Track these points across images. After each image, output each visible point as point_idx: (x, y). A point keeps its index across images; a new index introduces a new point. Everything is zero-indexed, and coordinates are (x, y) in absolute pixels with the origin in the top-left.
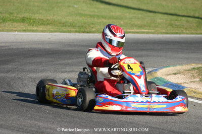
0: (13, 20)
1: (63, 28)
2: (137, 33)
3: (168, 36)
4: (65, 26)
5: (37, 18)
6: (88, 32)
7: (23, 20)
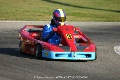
1: (96, 19)
4: (98, 18)
5: (83, 13)
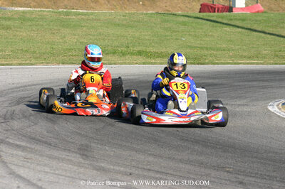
0: (132, 53)
2: (248, 64)
3: (277, 66)
6: (202, 64)
7: (140, 53)
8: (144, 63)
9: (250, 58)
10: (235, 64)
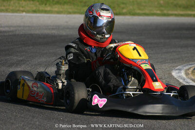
8: (34, 12)
9: (186, 7)
10: (164, 15)
